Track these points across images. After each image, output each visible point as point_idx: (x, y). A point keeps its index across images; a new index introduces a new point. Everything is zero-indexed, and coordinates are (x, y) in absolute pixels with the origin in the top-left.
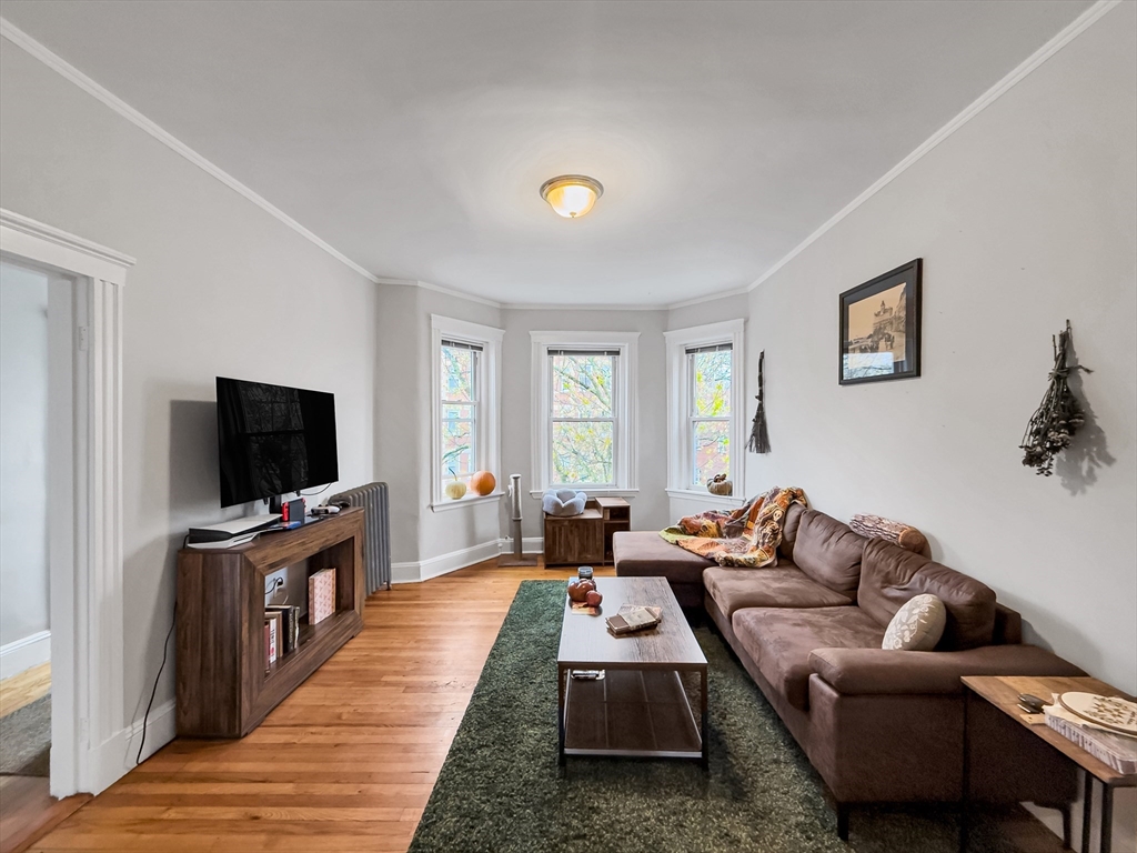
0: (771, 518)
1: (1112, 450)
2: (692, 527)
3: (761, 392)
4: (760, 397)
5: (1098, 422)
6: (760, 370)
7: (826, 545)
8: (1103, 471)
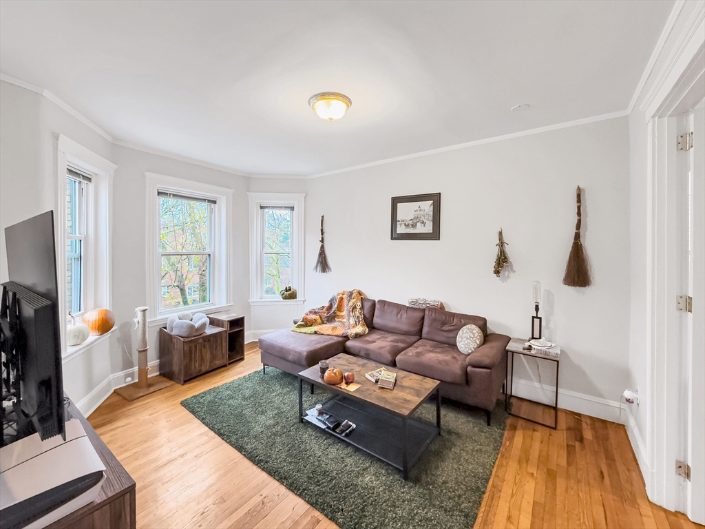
0: (355, 307)
1: (514, 268)
2: (310, 321)
3: (322, 238)
4: (322, 241)
5: (511, 260)
6: (322, 226)
7: (399, 315)
8: (512, 275)
